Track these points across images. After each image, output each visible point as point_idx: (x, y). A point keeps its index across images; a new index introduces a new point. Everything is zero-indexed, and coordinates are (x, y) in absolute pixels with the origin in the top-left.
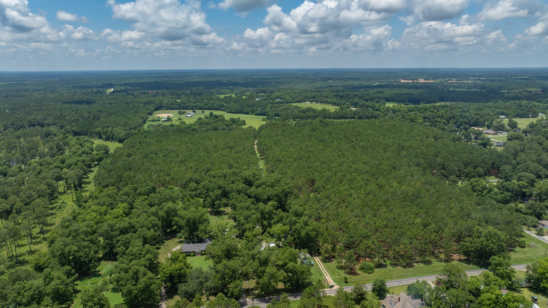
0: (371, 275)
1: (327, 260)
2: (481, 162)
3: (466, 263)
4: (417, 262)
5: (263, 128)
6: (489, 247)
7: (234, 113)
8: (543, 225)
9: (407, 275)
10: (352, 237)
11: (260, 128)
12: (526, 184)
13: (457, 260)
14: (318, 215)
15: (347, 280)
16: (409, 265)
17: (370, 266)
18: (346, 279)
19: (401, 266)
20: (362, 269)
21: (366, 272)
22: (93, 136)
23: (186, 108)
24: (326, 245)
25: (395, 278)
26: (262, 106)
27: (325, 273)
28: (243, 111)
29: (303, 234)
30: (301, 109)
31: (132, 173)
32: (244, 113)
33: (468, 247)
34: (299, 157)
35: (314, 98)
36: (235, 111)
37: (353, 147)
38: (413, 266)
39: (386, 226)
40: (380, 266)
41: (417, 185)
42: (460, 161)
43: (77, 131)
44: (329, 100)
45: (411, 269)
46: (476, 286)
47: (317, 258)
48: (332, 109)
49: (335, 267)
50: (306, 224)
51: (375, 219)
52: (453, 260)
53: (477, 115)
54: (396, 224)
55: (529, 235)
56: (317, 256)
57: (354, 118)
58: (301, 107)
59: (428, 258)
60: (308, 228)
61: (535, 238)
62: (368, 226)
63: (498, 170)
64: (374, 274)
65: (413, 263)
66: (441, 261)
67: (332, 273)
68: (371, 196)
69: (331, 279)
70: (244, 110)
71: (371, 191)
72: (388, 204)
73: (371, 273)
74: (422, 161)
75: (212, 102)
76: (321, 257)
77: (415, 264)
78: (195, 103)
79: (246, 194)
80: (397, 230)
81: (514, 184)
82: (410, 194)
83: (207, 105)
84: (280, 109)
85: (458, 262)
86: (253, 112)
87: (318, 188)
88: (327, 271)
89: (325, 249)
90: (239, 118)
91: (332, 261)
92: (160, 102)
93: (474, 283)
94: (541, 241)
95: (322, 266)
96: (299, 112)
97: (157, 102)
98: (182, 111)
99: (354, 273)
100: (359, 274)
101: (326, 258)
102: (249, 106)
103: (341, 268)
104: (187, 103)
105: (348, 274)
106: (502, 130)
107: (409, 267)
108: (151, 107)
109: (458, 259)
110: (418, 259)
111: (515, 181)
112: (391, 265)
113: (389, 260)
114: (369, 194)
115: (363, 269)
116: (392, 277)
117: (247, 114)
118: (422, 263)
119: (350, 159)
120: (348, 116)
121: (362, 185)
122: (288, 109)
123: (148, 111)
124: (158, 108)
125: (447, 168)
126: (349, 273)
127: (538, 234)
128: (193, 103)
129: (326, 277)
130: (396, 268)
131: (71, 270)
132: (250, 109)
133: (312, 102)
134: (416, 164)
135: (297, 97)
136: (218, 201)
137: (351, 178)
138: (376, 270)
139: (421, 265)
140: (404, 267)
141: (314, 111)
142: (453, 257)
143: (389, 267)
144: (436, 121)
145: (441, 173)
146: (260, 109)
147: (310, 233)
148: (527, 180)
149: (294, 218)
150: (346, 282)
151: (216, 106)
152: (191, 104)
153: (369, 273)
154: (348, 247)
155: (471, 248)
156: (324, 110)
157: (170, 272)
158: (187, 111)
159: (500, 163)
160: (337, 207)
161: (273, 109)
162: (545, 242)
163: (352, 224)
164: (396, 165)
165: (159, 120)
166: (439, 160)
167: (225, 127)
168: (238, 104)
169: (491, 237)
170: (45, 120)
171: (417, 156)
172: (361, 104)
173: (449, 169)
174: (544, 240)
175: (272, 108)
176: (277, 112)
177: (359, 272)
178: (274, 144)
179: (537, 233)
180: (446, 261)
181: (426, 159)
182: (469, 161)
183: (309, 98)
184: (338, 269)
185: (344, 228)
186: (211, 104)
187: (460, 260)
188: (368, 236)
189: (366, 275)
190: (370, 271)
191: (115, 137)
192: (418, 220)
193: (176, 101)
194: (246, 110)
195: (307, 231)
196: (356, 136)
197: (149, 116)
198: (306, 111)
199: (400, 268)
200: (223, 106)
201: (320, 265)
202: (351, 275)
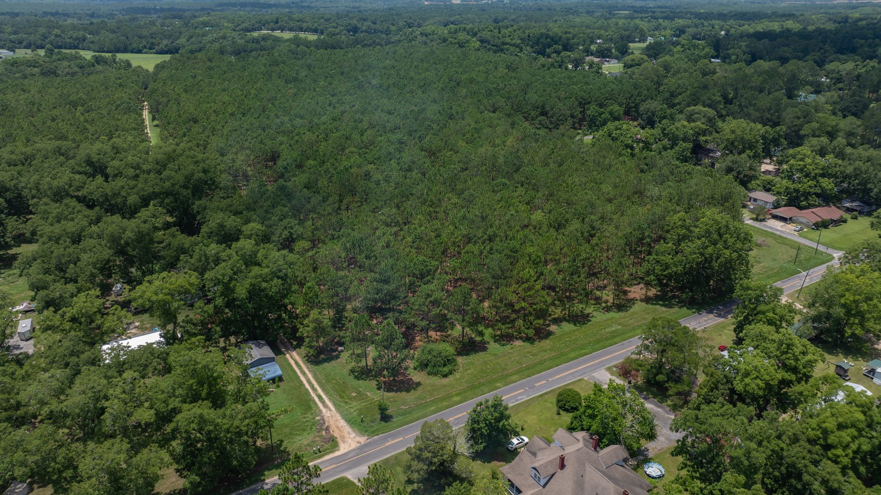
0: (451, 377)
1: (322, 356)
2: (607, 99)
3: (665, 306)
4: (557, 321)
5: (163, 67)
6: (722, 259)
7: (108, 52)
8: (755, 200)
9: (541, 363)
10: (386, 281)
11: (157, 66)
12: (704, 127)
13: (642, 300)
14: (286, 232)
15: (389, 412)
16: (542, 334)
17: (443, 353)
18: (383, 409)
19: (521, 338)
20: (423, 366)
21: (435, 374)
24: (314, 314)
25: (514, 377)
26: (170, 37)
27: (319, 397)
28: (130, 48)
29: (241, 291)
32: (132, 52)
33: (667, 267)
34: (241, 110)
35: (277, 22)
36: (112, 48)
37: (360, 87)
38: (549, 334)
39: (469, 240)
40: (469, 347)
41: (508, 143)
42: (570, 98)
44: (305, 25)
45: (546, 344)
46: (767, 377)
47: (294, 354)
48: (312, 37)
49: (346, 371)
50: (251, 261)
51: (437, 224)
52: (632, 301)
53: (566, 33)
54: (490, 231)
56: (295, 348)
59: (578, 307)
60: (256, 270)
61: (755, 227)
62: (422, 245)
63: (637, 111)
64: (457, 375)
65: (549, 325)
66: (608, 309)
67: (340, 394)
68: (415, 174)
69: (338, 417)
70: (131, 44)
71: (413, 163)
72: (460, 186)
73: (450, 373)
74: (502, 102)
76: (303, 350)
77: (553, 328)
78: (15, 33)
79: (80, 200)
80: (498, 245)
81: (684, 127)
82: (501, 160)
85: (643, 304)
86: (150, 49)
87: (285, 168)
88: (323, 390)
89: (312, 325)
91: (337, 357)
93: (759, 372)
94: (767, 231)
95: (310, 376)
96: (248, 42)
99: (402, 382)
100: (418, 384)
101: (320, 351)
102: (140, 37)
103: (363, 374)
105: (389, 390)
106: (609, 57)
107: (541, 338)
109: (643, 297)
110: (558, 312)
111: (685, 123)
112: (496, 339)
113: (487, 326)
114: (410, 170)
115: (426, 365)
117: (139, 52)
118: (568, 321)
119: (357, 107)
121: (390, 153)
125: (551, 113)
126: (390, 387)
127: (756, 219)
128: (10, 34)
129: (324, 410)
130: (509, 347)
132: (144, 43)
133: (272, 30)
134: (492, 109)
137: (362, 142)
138: (460, 360)
139: (567, 327)
140: (528, 339)
141: (278, 40)
142: (631, 295)
143: (493, 346)
144: (504, 44)
145: (540, 124)
146: (165, 42)
147: (264, 285)
148: (703, 120)
149: (213, 248)
150: (385, 418)
151: (68, 40)
153: (445, 376)
154: (377, 309)
155: (676, 266)
156: (297, 38)
159: (639, 98)
160: (336, 205)
161: (192, 40)
162: (774, 232)
163: (382, 243)
164: (453, 112)
166: (533, 97)
167: (76, 69)
168: (118, 35)
169: (720, 235)
171: (489, 94)
172: (364, 28)
173: (554, 114)
174: (770, 228)
175: (191, 37)
177: (416, 376)
178: (186, 91)
179: (754, 216)
180: (620, 308)
181: (508, 98)
182: (586, 96)
183: (267, 22)
184: (357, 378)
185: (360, 258)
186: (57, 36)
187: (647, 300)
188: (429, 272)
189: (437, 380)
190: (446, 369)
192: (538, 216)
194: (134, 45)
195: (253, 281)
196: (362, 71)
198: (261, 39)
199: (518, 343)
200: (84, 39)
201: (304, 374)
202: (393, 391)
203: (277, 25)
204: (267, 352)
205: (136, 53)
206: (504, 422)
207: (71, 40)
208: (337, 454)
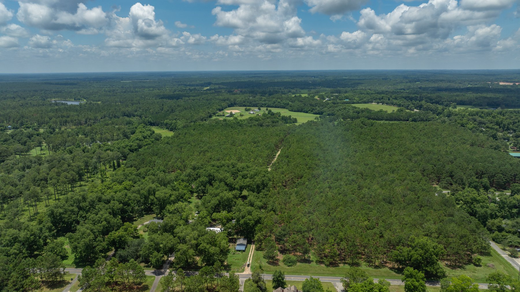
0: (290, 267)
1: (261, 249)
2: (499, 173)
3: (396, 272)
4: (345, 263)
7: (295, 111)
9: (323, 274)
13: (389, 268)
17: (291, 259)
19: (325, 264)
21: (286, 265)
22: (162, 126)
23: (255, 106)
24: (259, 234)
27: (250, 259)
28: (303, 110)
29: (242, 221)
30: (357, 110)
31: (154, 158)
32: (304, 112)
36: (296, 109)
40: (303, 261)
43: (152, 122)
45: (332, 269)
47: (254, 245)
48: (390, 109)
49: (262, 255)
52: (385, 267)
55: (499, 255)
57: (408, 120)
58: (359, 108)
64: (293, 267)
65: (340, 263)
66: (371, 266)
67: (255, 260)
73: (291, 266)
75: (279, 100)
77: (341, 265)
78: (265, 101)
83: (275, 103)
84: (337, 109)
85: (388, 269)
86: (312, 111)
88: (252, 258)
90: (290, 116)
91: (264, 251)
92: (235, 100)
96: (353, 112)
97: (232, 100)
98: (248, 108)
99: (275, 263)
100: (280, 265)
102: (311, 105)
103: (267, 257)
104: (257, 101)
107: (332, 266)
108: (224, 104)
112: (317, 262)
115: (285, 261)
116: (308, 273)
117: (307, 112)
118: (349, 264)
120: (402, 118)
122: (345, 109)
123: (219, 107)
124: (232, 105)
126: (269, 263)
130: (319, 265)
131: (51, 227)
132: (310, 108)
133: (378, 103)
135: (364, 98)
136: (202, 187)
138: (298, 263)
139: (347, 266)
140: (327, 266)
141: (370, 112)
142: (387, 264)
143: (314, 264)
146: (318, 109)
147: (249, 221)
151: (282, 104)
152: (261, 102)
153: (289, 266)
156: (381, 111)
157: (113, 238)
158: (252, 108)
165: (224, 116)
168: (302, 103)
169: (419, 248)
170: (136, 111)
175: (331, 107)
176: (333, 112)
177: (280, 263)
179: (511, 253)
180: (377, 267)
184: (264, 257)
186: (279, 102)
187: (391, 269)
190: (290, 264)
191: (177, 128)
193: (249, 99)
194: (306, 109)
195: (247, 220)
197: (218, 111)
199: (323, 265)
200: (288, 104)
201: (252, 252)
202: (271, 264)
203: (380, 101)
204: (245, 242)
205: (305, 112)
206: (280, 278)
207: (283, 105)
208: (242, 273)
